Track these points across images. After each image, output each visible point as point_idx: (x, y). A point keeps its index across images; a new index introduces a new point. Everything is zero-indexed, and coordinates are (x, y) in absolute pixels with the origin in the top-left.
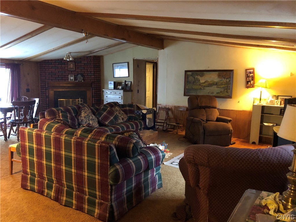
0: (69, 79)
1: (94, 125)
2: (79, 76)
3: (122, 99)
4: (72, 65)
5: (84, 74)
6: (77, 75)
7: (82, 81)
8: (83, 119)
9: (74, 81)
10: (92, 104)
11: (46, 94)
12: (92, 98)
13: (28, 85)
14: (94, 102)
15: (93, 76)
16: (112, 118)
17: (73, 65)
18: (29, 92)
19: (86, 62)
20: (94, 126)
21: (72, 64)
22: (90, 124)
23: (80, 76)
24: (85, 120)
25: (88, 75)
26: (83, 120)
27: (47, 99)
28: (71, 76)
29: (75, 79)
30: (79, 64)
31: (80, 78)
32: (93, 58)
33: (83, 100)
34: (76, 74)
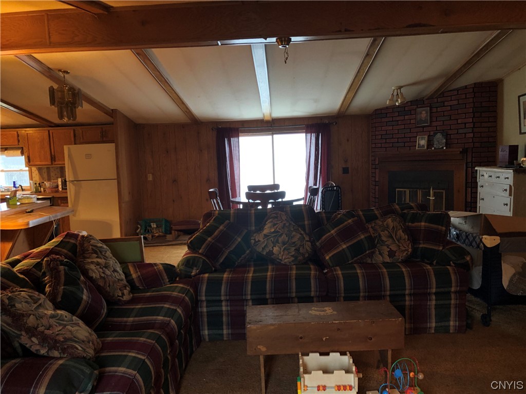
0: (416, 146)
1: (280, 258)
2: (439, 136)
3: (510, 195)
4: (424, 112)
5: (450, 132)
6: (435, 134)
7: (443, 148)
8: (261, 239)
9: (428, 148)
10: (466, 202)
11: (375, 177)
12: (466, 188)
13: (346, 161)
14: (471, 197)
15: (472, 135)
16: (344, 246)
17: (427, 113)
18: (348, 173)
19: (455, 102)
20: (281, 260)
21: (424, 110)
22: (273, 254)
23: (441, 136)
24: (264, 242)
25: (457, 133)
26: (259, 241)
27: (377, 187)
28: (422, 139)
29: (430, 144)
30: (439, 109)
31: (440, 141)
32: (471, 90)
33: (444, 191)
34: (432, 133)
